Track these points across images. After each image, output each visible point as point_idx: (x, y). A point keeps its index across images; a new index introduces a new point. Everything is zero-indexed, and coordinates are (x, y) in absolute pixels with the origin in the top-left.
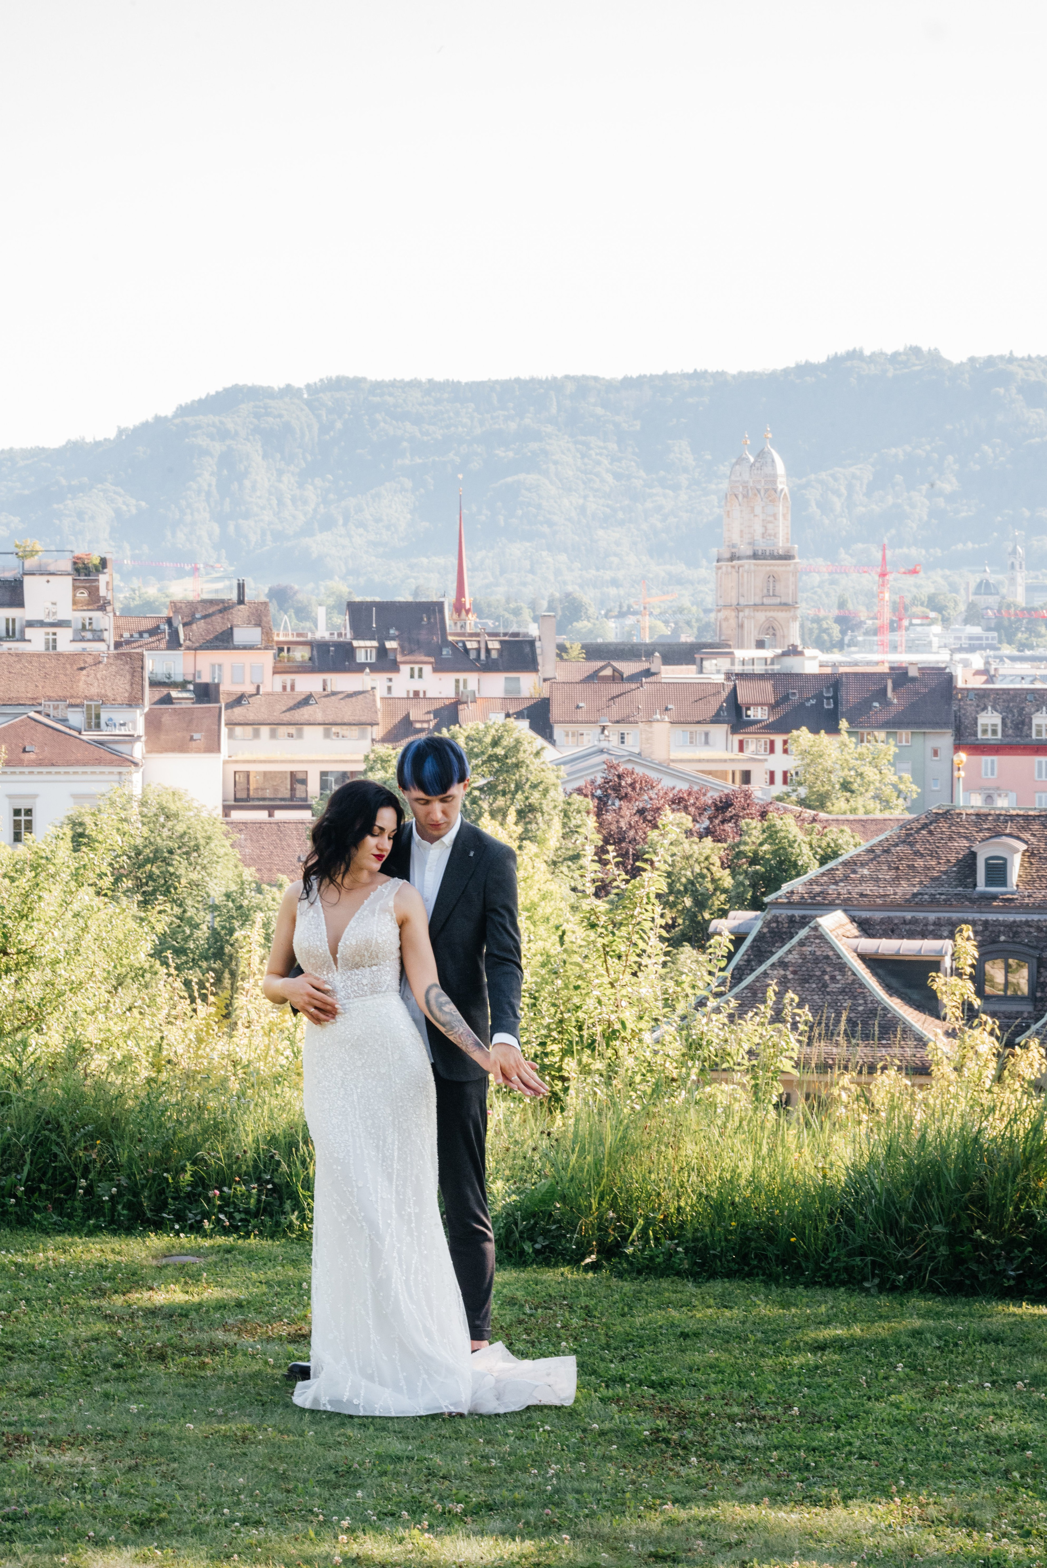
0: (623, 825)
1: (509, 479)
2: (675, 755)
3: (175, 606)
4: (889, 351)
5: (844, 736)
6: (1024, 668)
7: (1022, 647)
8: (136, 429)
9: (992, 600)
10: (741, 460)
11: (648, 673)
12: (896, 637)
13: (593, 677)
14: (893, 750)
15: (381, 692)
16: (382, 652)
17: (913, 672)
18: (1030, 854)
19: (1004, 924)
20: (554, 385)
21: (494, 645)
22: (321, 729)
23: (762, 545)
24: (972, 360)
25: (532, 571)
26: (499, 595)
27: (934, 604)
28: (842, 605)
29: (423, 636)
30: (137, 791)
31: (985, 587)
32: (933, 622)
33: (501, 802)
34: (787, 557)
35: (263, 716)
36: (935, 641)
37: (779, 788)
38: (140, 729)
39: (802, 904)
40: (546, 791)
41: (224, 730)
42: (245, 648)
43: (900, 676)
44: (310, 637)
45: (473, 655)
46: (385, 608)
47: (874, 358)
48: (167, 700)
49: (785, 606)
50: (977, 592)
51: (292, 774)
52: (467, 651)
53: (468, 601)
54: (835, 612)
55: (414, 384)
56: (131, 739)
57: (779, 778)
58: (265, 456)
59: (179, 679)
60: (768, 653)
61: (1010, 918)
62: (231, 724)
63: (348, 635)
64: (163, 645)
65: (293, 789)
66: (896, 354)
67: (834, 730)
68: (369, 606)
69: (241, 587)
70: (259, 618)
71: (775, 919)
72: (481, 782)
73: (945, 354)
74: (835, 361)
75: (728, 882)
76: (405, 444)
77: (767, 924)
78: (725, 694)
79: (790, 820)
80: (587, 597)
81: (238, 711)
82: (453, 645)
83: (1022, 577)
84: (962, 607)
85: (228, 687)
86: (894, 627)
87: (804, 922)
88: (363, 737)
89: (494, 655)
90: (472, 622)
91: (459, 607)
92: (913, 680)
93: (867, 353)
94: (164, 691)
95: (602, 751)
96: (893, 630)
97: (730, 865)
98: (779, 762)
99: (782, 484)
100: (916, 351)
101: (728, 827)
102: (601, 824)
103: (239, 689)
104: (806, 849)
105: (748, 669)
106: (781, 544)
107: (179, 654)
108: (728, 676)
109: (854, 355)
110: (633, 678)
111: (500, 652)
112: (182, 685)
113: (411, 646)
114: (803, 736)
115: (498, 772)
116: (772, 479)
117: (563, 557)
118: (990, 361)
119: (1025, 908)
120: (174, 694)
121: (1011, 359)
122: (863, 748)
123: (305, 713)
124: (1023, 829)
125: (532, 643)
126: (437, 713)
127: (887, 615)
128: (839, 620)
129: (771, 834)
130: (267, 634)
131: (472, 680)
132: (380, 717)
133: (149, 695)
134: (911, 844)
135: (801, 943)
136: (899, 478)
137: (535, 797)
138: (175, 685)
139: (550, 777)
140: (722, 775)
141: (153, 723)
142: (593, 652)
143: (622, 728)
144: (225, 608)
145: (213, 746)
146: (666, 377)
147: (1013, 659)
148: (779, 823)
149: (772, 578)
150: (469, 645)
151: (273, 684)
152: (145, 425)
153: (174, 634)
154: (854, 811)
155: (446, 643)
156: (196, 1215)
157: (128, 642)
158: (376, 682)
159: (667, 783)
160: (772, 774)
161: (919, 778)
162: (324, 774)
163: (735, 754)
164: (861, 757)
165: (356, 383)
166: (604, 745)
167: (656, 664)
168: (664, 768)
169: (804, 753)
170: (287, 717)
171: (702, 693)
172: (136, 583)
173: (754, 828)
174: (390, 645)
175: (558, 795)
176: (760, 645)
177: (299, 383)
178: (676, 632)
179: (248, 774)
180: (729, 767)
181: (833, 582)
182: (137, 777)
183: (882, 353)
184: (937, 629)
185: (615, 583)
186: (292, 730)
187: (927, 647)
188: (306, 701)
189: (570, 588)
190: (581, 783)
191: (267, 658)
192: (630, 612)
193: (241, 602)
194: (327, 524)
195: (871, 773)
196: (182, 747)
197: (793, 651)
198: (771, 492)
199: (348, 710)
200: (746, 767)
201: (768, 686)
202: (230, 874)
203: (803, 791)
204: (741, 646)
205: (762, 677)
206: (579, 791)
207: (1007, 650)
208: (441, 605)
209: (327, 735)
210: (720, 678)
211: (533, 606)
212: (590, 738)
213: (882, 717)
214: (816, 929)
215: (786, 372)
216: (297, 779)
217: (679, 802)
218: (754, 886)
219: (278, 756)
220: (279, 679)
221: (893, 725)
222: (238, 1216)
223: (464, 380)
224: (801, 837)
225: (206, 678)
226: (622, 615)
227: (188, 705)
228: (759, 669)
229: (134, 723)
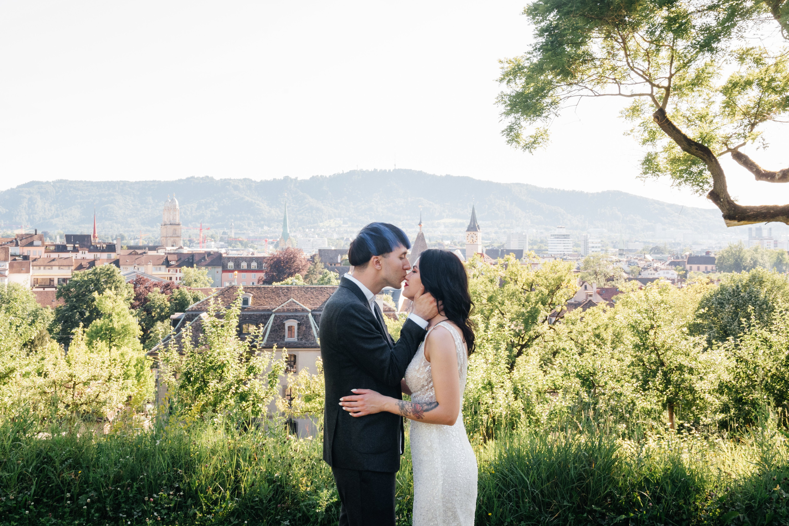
0: (141, 291)
1: (106, 206)
2: (154, 273)
3: (18, 235)
4: (201, 177)
5: (195, 268)
6: (235, 252)
7: (234, 247)
8: (5, 191)
9: (226, 236)
10: (167, 201)
11: (145, 253)
12: (203, 245)
13: (130, 254)
14: (207, 272)
15: (74, 258)
16: (74, 247)
17: (212, 253)
18: (254, 297)
19: (248, 315)
20: (117, 183)
21: (105, 246)
22: (57, 267)
23: (172, 222)
24: (221, 179)
25: (111, 228)
26: (103, 234)
27: (212, 237)
28: (190, 237)
29: (86, 243)
30: (6, 283)
31: (224, 233)
32: (212, 241)
33: (109, 285)
34: (179, 225)
35: (42, 263)
36: (213, 246)
37: (178, 281)
38: (8, 267)
39: (195, 311)
40: (121, 283)
41: (31, 267)
42: (37, 246)
43: (209, 254)
44: (55, 243)
45: (99, 248)
46: (75, 236)
47: (197, 178)
48: (15, 260)
49: (178, 237)
50: (223, 234)
51: (50, 279)
52: (97, 247)
53: (96, 235)
54: (188, 239)
55: (81, 182)
56: (5, 270)
57: (178, 279)
58: (41, 199)
59: (18, 254)
60: (175, 248)
61: (249, 313)
62: (33, 266)
63: (65, 243)
64: (14, 245)
65: (50, 283)
66: (203, 178)
67: (192, 267)
68: (71, 235)
69: (36, 231)
70: (41, 238)
71: (188, 315)
72: (103, 280)
73: (215, 178)
74: (188, 179)
75: (169, 304)
76: (78, 196)
77: (186, 316)
78: (165, 258)
79: (185, 289)
80: (126, 235)
81: (35, 262)
82: (93, 246)
83: (233, 231)
84: (219, 238)
85: (32, 256)
86: (203, 242)
87: (196, 315)
88: (69, 269)
89: (104, 248)
90: (97, 240)
91: (94, 237)
92: (212, 254)
93: (196, 177)
94: (14, 257)
95: (134, 272)
96: (203, 243)
97: (169, 301)
98: (179, 275)
99: (177, 207)
100: (207, 177)
101: (169, 291)
102: (135, 291)
103: (35, 257)
104: (189, 296)
105: (170, 252)
106: (177, 222)
107: (18, 247)
108: (165, 253)
109: (193, 177)
110: (141, 254)
111: (106, 247)
112: (19, 256)
113: (82, 246)
114: (185, 268)
115: (108, 278)
116: (175, 206)
117: (119, 225)
118: (225, 180)
119: (253, 311)
120: (17, 258)
121: (230, 179)
122: (200, 271)
123: (53, 263)
124: (252, 291)
125: (114, 245)
126: (89, 263)
127: (201, 240)
128: (189, 241)
129: (181, 293)
130: (43, 243)
131: (98, 255)
132: (74, 264)
133: (10, 258)
134: (224, 295)
135: (196, 321)
136: (203, 207)
137: (118, 284)
138: (17, 256)
139: (122, 279)
140: (165, 278)
141: (11, 266)
142: (129, 248)
143: (139, 267)
144: (31, 236)
145: (28, 271)
146: (146, 181)
147: (232, 250)
148: (182, 290)
149: (175, 230)
150: (98, 246)
151: (44, 255)
152: (8, 190)
153: (17, 243)
154: (197, 287)
155: (91, 245)
156: (138, 513)
157: (4, 245)
158: (73, 255)
159: (153, 280)
160: (177, 278)
161: (213, 279)
162: (59, 279)
163: (167, 273)
164: (199, 273)
165: (65, 181)
166: (135, 270)
167: (147, 251)
168: (151, 276)
169: (185, 273)
170: (48, 264)
171: (159, 258)
172: (5, 230)
173: (176, 292)
174: (77, 245)
175: (124, 284)
176: (173, 246)
177: (50, 180)
178: (148, 243)
179: (37, 279)
180: (166, 276)
181: (187, 232)
182: (6, 280)
183: (199, 177)
184: (213, 243)
185: (133, 231)
186: (50, 267)
187: (211, 247)
188: (54, 260)
189: (121, 233)
190: (130, 280)
191: (43, 249)
192: (137, 238)
193: (36, 234)
194: (57, 216)
195: (202, 277)
196: (19, 272)
197: (181, 248)
198: (175, 209)
199: (65, 262)
200: (171, 276)
201: (176, 256)
202: (33, 305)
203: (184, 282)
204: (167, 246)
205: (174, 254)
206: (129, 282)
207: (230, 248)
208: (90, 236)
209: (59, 269)
210: (163, 254)
211: (112, 237)
212: (131, 269)
213: (204, 264)
214: (200, 317)
215: (176, 181)
216: (51, 280)
217: (155, 285)
218: (176, 306)
219: (46, 274)
220: (46, 254)
221: (207, 265)
222: (164, 512)
223: (94, 181)
224: (188, 293)
225: (26, 254)
226: (134, 239)
227: (21, 261)
228: (172, 252)
229: (6, 266)
